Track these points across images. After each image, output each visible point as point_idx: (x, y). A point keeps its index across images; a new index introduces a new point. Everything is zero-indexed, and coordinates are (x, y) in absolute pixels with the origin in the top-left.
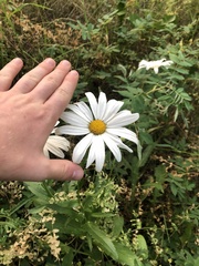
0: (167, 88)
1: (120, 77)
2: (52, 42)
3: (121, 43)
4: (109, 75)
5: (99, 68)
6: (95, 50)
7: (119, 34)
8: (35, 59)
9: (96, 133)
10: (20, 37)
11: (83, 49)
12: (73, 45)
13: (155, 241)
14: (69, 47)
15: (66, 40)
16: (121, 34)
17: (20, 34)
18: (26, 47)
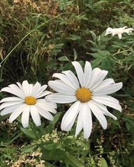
0: (129, 52)
1: (91, 41)
2: (36, 11)
3: (88, 13)
4: (79, 38)
5: (71, 32)
6: (69, 18)
7: (87, 5)
8: (23, 25)
9: (83, 101)
10: (12, 8)
11: (60, 18)
12: (52, 14)
13: (113, 162)
14: (49, 16)
15: (47, 10)
16: (89, 5)
17: (12, 5)
18: (16, 15)
